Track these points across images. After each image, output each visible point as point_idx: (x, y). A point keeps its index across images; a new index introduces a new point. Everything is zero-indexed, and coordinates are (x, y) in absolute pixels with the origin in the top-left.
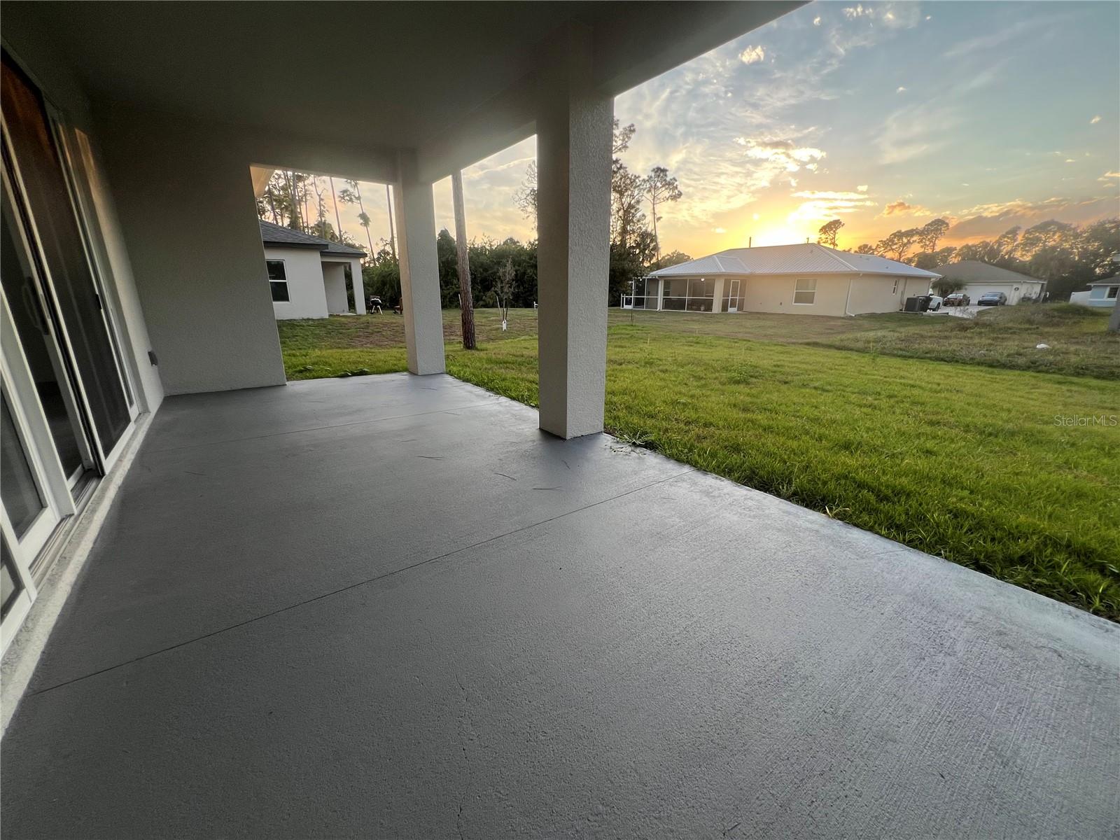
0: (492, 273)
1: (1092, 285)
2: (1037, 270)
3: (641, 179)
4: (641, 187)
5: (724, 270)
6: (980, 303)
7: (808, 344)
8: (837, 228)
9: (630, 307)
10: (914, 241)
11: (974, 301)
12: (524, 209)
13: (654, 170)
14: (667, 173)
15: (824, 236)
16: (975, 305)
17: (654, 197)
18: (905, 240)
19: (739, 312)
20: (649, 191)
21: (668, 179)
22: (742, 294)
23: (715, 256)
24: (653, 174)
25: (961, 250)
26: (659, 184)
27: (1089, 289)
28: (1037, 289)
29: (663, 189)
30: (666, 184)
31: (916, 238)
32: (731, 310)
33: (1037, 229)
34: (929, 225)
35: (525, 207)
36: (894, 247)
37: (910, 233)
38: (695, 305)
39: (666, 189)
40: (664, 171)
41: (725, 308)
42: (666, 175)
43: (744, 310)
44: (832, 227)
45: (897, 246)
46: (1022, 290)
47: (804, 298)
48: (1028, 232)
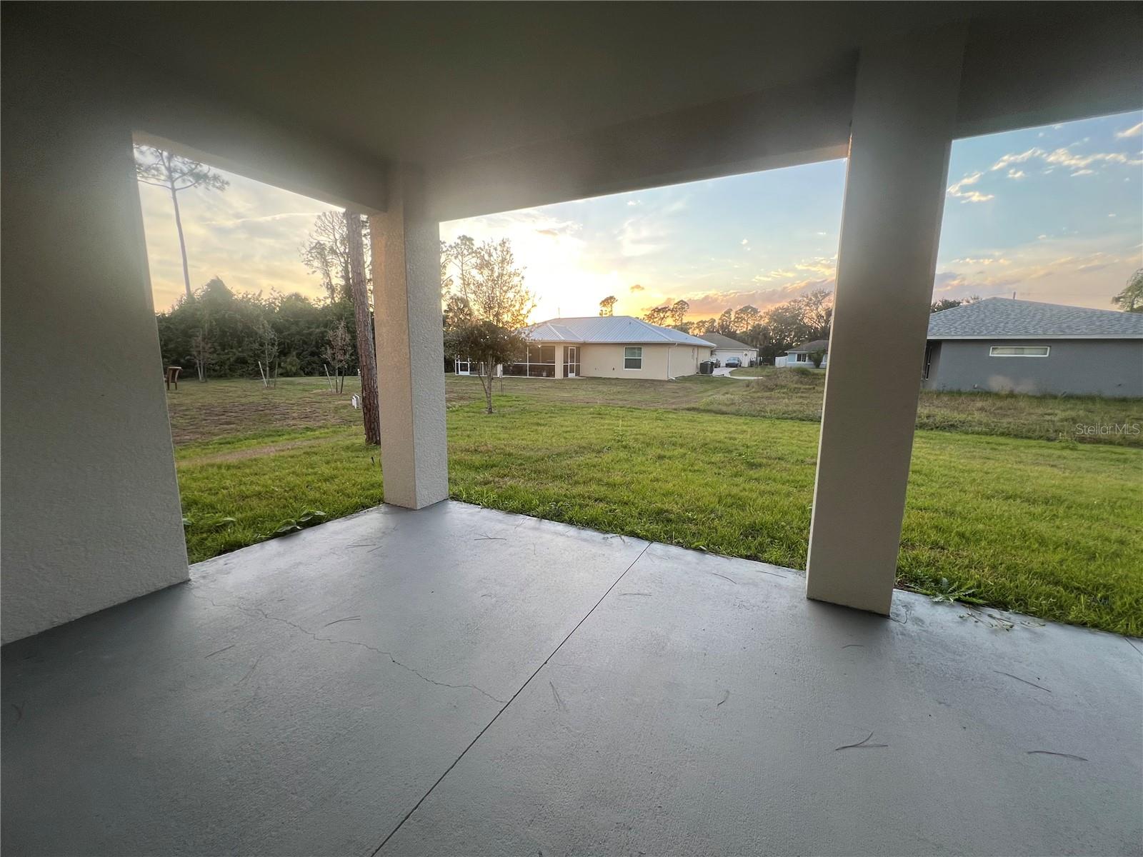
0: (289, 335)
1: (788, 352)
2: (752, 341)
3: (447, 245)
4: (448, 253)
5: (563, 338)
6: (728, 365)
7: (689, 409)
8: (613, 303)
9: (467, 373)
10: (668, 316)
11: (723, 364)
12: (308, 263)
13: (460, 237)
14: (473, 242)
15: (604, 309)
16: (723, 367)
17: (462, 264)
18: (662, 315)
19: (577, 377)
20: (456, 257)
21: (475, 248)
22: (578, 361)
23: (549, 324)
24: (459, 241)
25: (697, 323)
26: (465, 252)
27: (786, 354)
28: (755, 354)
29: (470, 256)
30: (473, 252)
31: (669, 313)
32: (571, 375)
33: (742, 311)
34: (676, 304)
35: (310, 261)
36: (655, 320)
37: (664, 310)
38: (536, 371)
39: (473, 257)
40: (470, 240)
41: (566, 374)
42: (473, 244)
43: (581, 375)
44: (609, 301)
45: (657, 319)
46: (748, 356)
47: (633, 363)
48: (736, 313)
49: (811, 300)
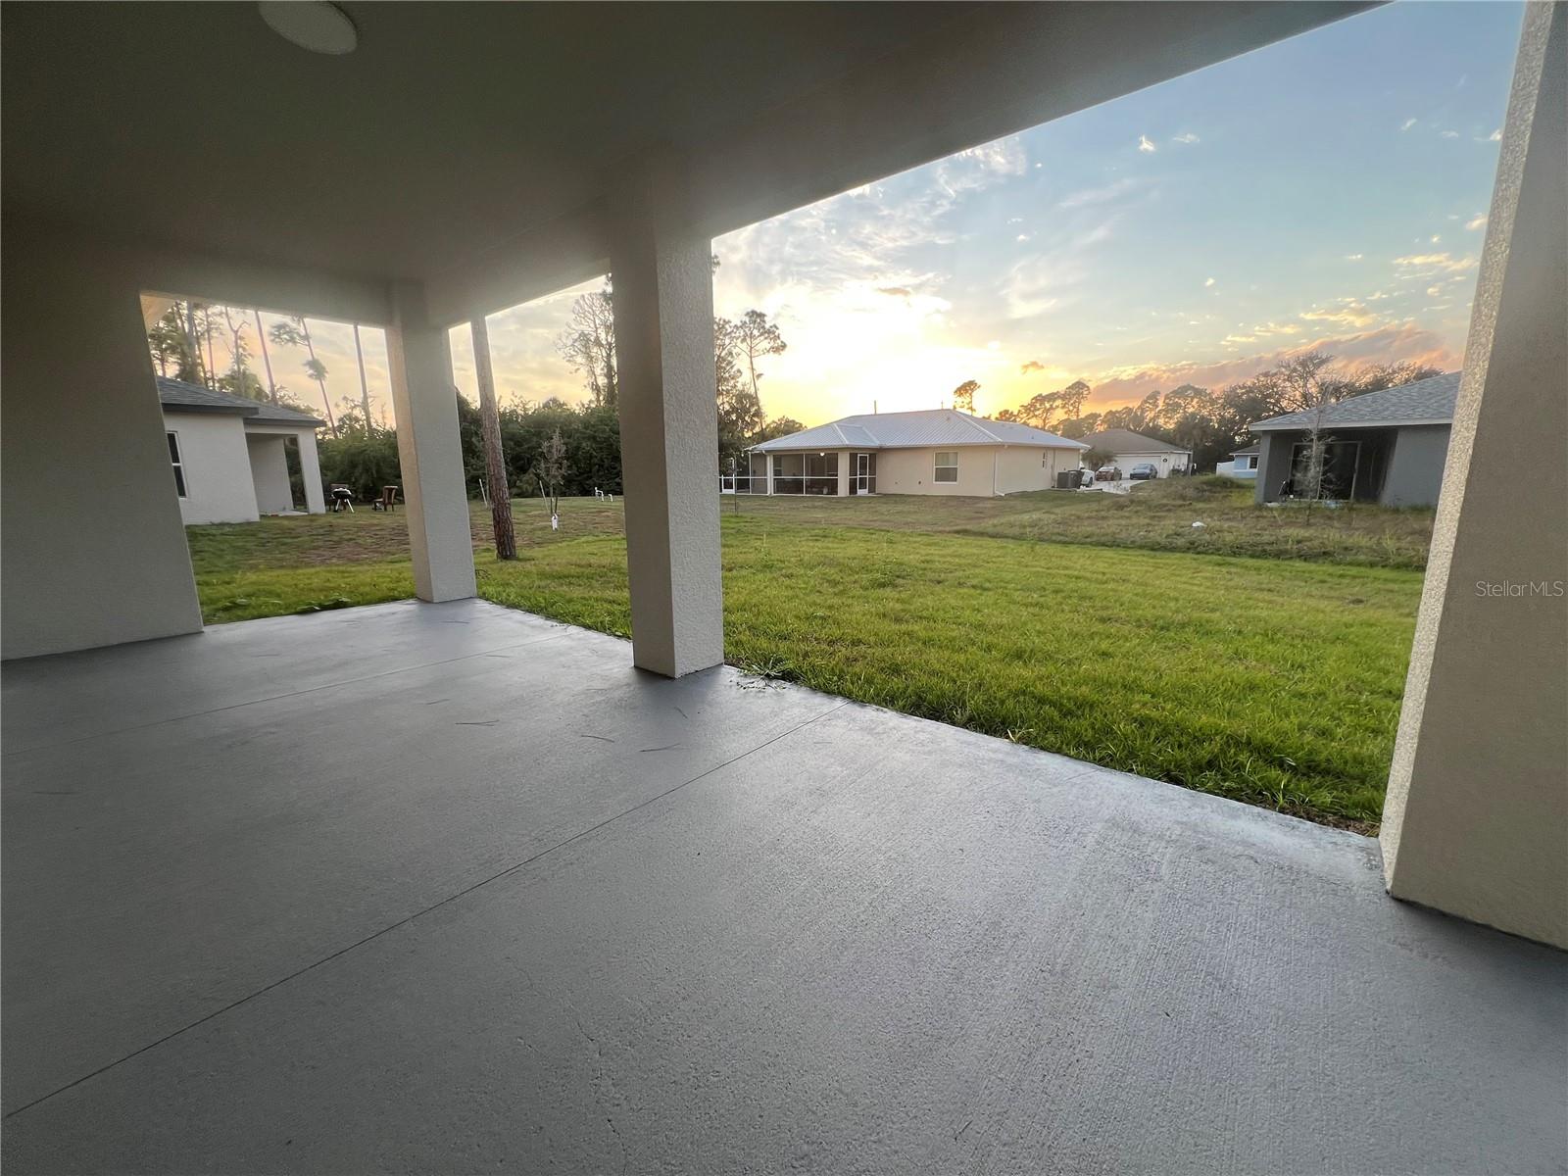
0: (529, 448)
1: (1237, 455)
2: (1182, 440)
3: (732, 324)
4: (733, 335)
5: (847, 443)
6: (1133, 477)
8: (972, 390)
9: (732, 491)
10: (1057, 407)
11: (1126, 474)
12: (570, 359)
13: (747, 314)
14: (766, 318)
15: (960, 400)
16: (1127, 479)
17: (751, 348)
18: (1048, 405)
19: (871, 495)
20: (744, 340)
21: (767, 326)
22: (873, 471)
23: (835, 425)
24: (747, 319)
25: (1105, 416)
26: (756, 332)
27: (1231, 459)
28: (1184, 460)
29: (762, 338)
30: (766, 332)
31: (1059, 402)
32: (861, 492)
33: (1175, 393)
34: (1070, 388)
35: (572, 356)
36: (1037, 413)
37: (1052, 397)
38: (815, 487)
39: (766, 338)
40: (761, 316)
41: (853, 489)
42: (764, 321)
43: (876, 492)
44: (967, 388)
45: (1040, 412)
46: (1170, 462)
47: (945, 474)
48: (1167, 397)
49: (1295, 370)
